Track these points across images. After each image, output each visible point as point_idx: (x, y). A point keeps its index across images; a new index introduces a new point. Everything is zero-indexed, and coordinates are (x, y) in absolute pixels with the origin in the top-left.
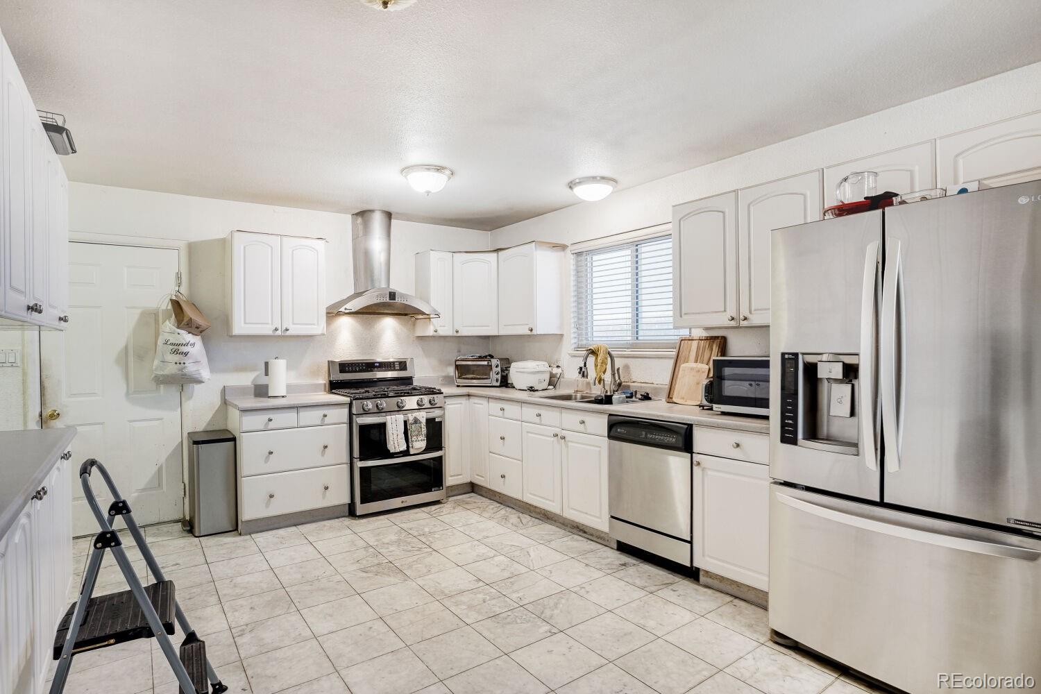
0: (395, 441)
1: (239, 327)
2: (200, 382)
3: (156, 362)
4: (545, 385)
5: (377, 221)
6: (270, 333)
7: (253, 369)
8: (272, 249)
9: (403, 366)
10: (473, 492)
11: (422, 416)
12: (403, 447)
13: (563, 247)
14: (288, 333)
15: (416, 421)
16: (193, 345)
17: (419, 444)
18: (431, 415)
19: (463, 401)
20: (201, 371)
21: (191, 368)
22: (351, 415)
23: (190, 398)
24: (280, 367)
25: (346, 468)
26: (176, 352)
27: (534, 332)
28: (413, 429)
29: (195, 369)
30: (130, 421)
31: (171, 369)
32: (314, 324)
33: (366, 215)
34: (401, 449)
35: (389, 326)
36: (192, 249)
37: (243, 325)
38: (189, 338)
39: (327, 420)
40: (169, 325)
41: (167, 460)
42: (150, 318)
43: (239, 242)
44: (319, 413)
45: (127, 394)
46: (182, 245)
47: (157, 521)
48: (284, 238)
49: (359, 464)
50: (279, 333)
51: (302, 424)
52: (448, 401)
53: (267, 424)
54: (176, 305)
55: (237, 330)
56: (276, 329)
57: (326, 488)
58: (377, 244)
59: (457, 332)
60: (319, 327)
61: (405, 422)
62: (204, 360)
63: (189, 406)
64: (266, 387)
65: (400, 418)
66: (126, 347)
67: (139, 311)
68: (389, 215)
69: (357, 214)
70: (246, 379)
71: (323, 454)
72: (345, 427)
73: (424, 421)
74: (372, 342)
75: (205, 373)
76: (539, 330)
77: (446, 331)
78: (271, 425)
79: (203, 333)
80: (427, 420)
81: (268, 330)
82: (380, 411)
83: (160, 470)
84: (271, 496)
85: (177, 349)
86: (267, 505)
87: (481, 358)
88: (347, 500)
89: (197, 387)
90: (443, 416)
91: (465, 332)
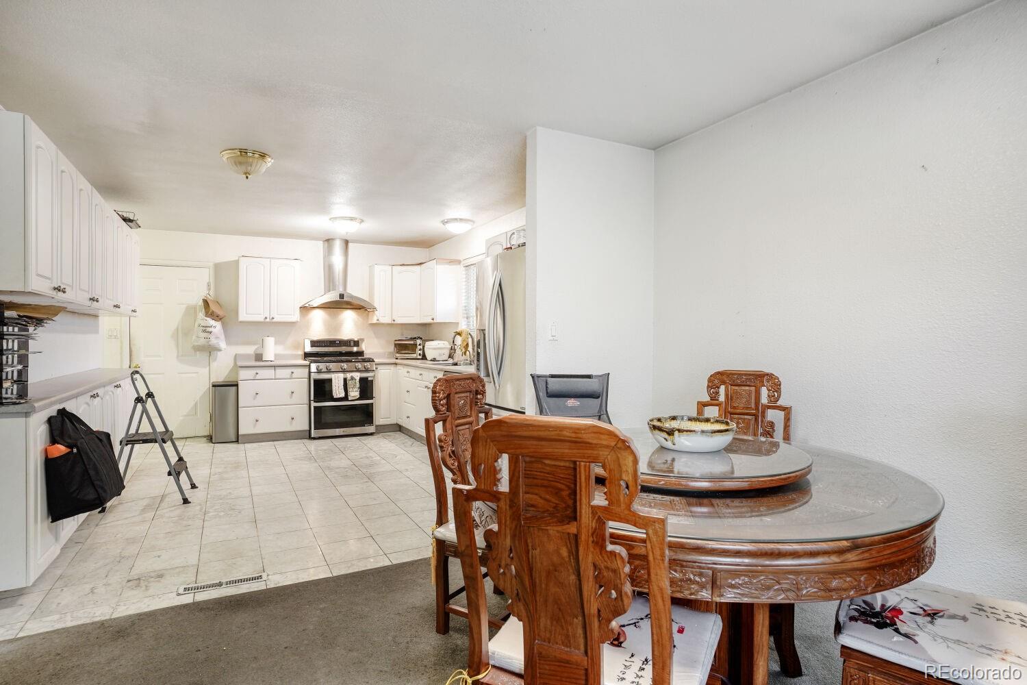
0: (338, 391)
1: (243, 316)
2: (220, 350)
3: (194, 337)
4: (446, 357)
5: (338, 247)
6: (262, 320)
7: (254, 344)
8: (264, 268)
9: (357, 343)
10: (400, 431)
11: (357, 376)
12: (343, 395)
13: (459, 262)
14: (274, 320)
15: (352, 378)
16: (215, 327)
17: (354, 393)
18: (365, 375)
19: (392, 367)
20: (220, 343)
21: (213, 341)
22: (310, 372)
23: (215, 360)
24: (270, 342)
25: (306, 407)
26: (204, 331)
27: (435, 321)
28: (350, 383)
29: (215, 342)
30: (179, 373)
31: (202, 342)
32: (291, 315)
33: (331, 241)
34: (341, 396)
35: (349, 317)
36: (218, 268)
37: (245, 315)
38: (212, 322)
39: (294, 376)
40: (201, 315)
41: (200, 398)
42: (191, 310)
43: (243, 264)
44: (288, 371)
45: (178, 357)
46: (211, 264)
47: (194, 435)
48: (272, 261)
49: (313, 404)
50: (268, 320)
51: (277, 377)
52: (379, 367)
53: (255, 376)
54: (206, 302)
55: (241, 319)
56: (266, 318)
57: (293, 419)
58: (337, 259)
59: (394, 321)
60: (295, 316)
61: (345, 380)
62: (223, 337)
63: (214, 365)
64: (261, 355)
65: (341, 376)
66: (177, 329)
67: (185, 306)
68: (347, 242)
69: (326, 240)
70: (250, 350)
71: (291, 397)
72: (306, 380)
73: (358, 379)
74: (337, 328)
75: (223, 345)
76: (438, 320)
77: (386, 320)
78: (258, 377)
79: (222, 320)
80: (360, 378)
81: (261, 319)
82: (329, 371)
83: (196, 405)
84: (257, 421)
85: (206, 330)
86: (255, 426)
87: (412, 339)
88: (307, 428)
89: (219, 353)
90: (374, 377)
91: (399, 321)
